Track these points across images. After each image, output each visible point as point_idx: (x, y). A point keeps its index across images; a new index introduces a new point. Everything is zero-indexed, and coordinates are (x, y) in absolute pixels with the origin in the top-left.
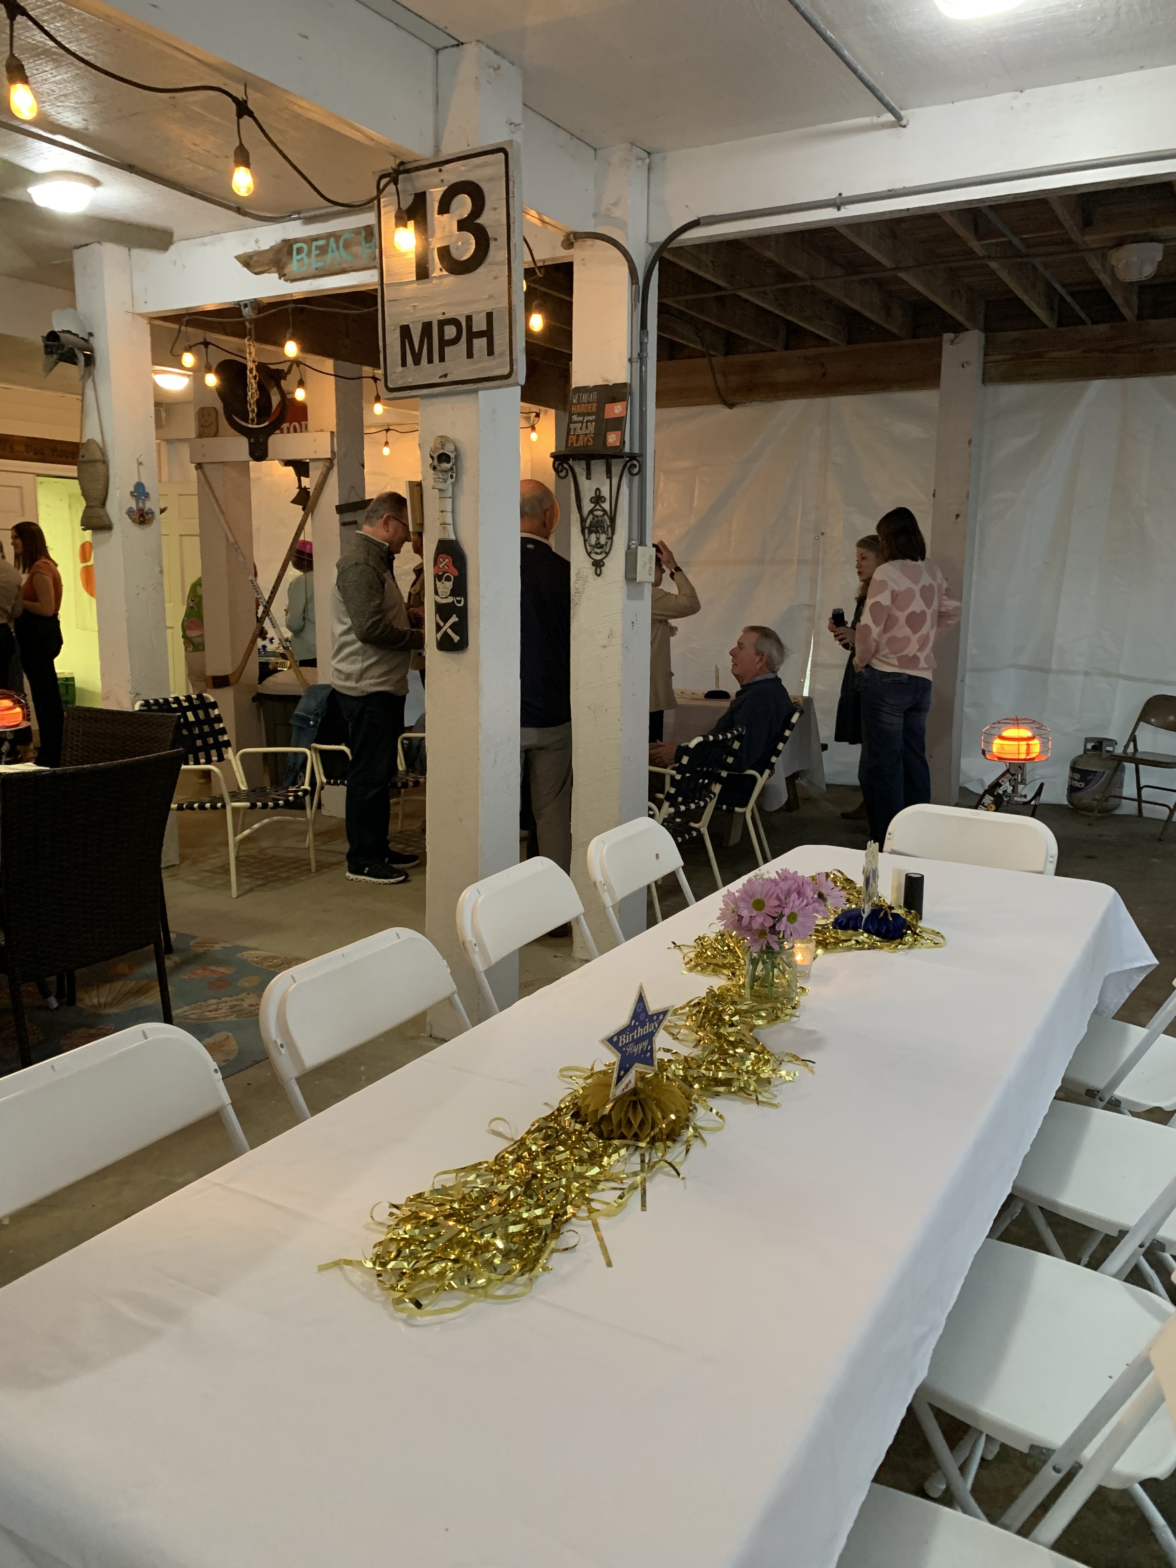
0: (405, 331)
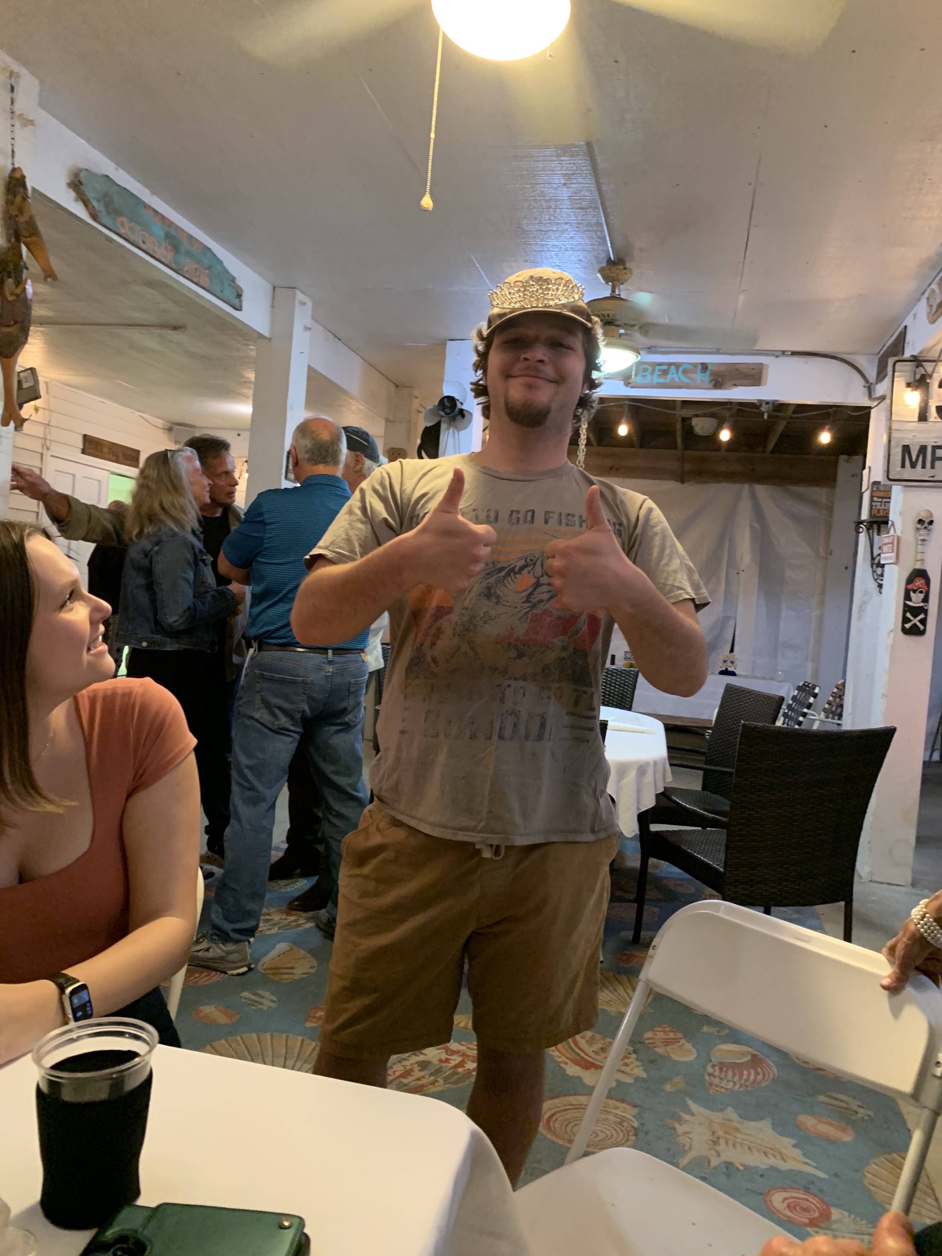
0: (906, 449)
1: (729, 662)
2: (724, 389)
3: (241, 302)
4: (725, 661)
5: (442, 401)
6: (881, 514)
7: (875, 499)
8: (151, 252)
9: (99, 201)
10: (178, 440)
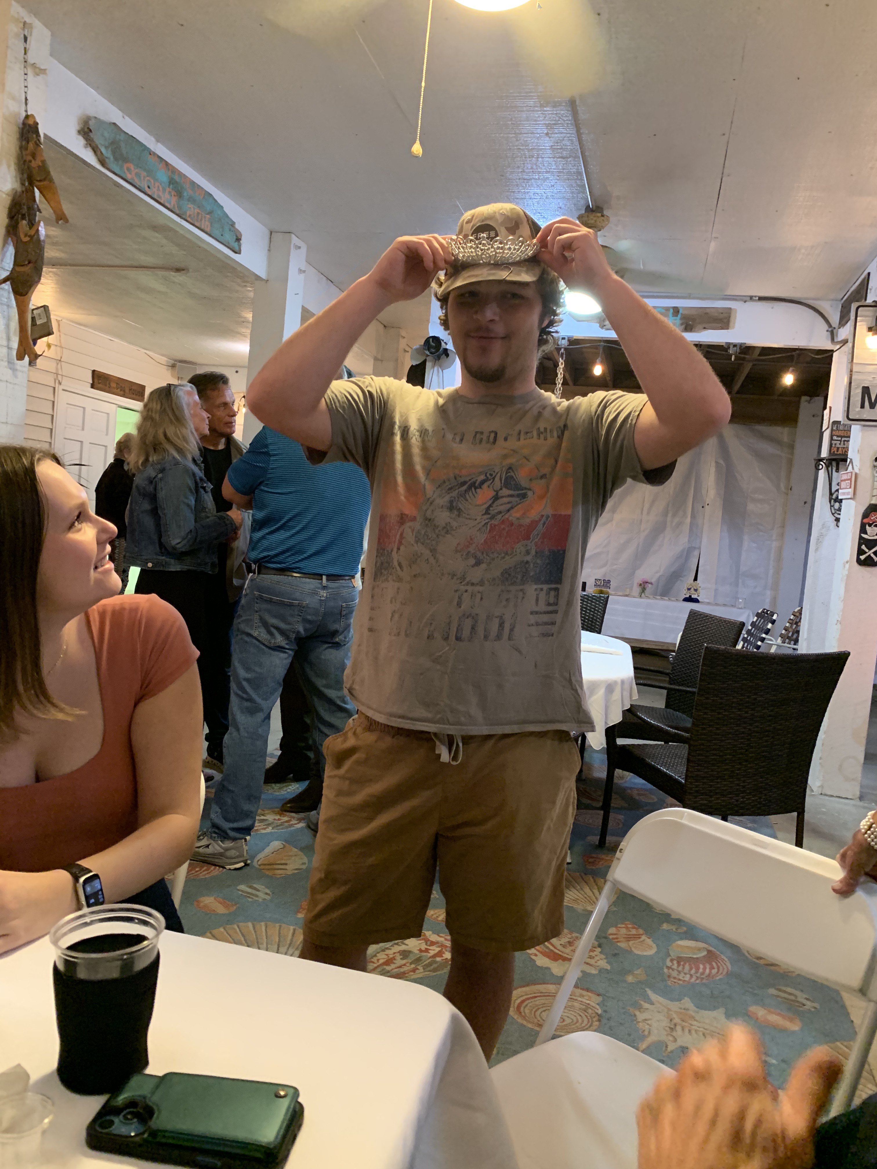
0: (866, 391)
1: (692, 589)
2: (694, 331)
3: (240, 246)
4: (689, 589)
5: (427, 341)
6: (840, 452)
7: (835, 438)
8: (155, 197)
9: (106, 148)
10: (180, 376)
